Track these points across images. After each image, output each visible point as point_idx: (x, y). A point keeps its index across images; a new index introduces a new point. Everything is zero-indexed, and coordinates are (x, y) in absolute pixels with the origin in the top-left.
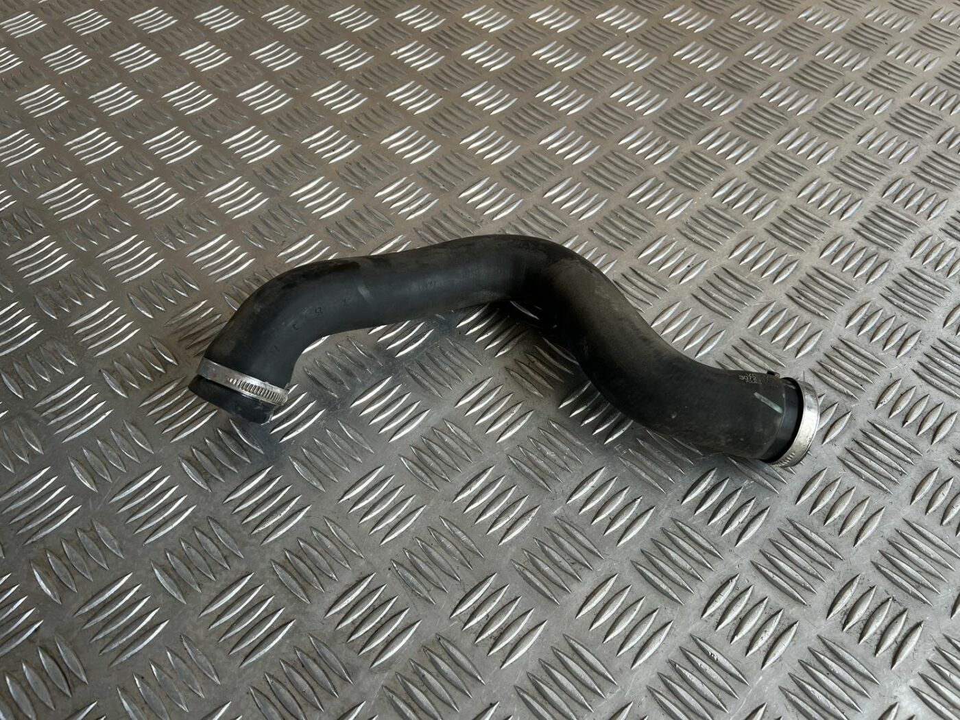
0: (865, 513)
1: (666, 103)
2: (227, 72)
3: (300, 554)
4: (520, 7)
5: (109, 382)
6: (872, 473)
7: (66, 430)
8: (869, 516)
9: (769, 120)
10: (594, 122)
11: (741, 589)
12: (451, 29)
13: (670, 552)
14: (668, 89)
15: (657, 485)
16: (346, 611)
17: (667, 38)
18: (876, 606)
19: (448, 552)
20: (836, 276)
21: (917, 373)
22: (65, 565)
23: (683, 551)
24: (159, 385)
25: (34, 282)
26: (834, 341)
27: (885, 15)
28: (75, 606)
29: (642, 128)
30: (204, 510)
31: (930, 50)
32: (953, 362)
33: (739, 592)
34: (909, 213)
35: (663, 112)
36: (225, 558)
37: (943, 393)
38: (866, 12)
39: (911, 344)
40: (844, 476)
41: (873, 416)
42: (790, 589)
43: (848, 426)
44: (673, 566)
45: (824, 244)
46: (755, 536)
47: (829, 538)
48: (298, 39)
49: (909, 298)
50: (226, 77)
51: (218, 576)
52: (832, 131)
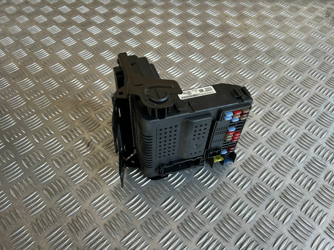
0: (251, 213)
1: (207, 74)
2: (70, 60)
3: (77, 221)
4: (164, 39)
5: (24, 163)
6: (255, 200)
7: (9, 179)
8: (252, 213)
9: (238, 81)
10: (183, 80)
11: (210, 236)
12: (142, 47)
13: (189, 223)
14: (208, 69)
15: (188, 202)
16: (89, 239)
17: (210, 52)
18: (250, 243)
19: (122, 222)
20: (252, 134)
21: (273, 167)
22: (6, 222)
23: (193, 223)
24: (39, 165)
25: (3, 129)
26: (249, 156)
27: (280, 45)
28: (8, 235)
29: (198, 83)
30: (49, 206)
31: (293, 57)
32: (285, 164)
33: (209, 237)
34: (279, 114)
35: (205, 77)
36: (54, 221)
37: (280, 174)
38: (274, 44)
39: (273, 158)
40: (246, 201)
41: (257, 181)
42: (224, 236)
43: (249, 184)
44: (190, 228)
45: (250, 123)
46: (216, 219)
47: (239, 221)
48: (93, 49)
49: (274, 142)
50: (69, 62)
51: (51, 227)
52: (258, 85)
